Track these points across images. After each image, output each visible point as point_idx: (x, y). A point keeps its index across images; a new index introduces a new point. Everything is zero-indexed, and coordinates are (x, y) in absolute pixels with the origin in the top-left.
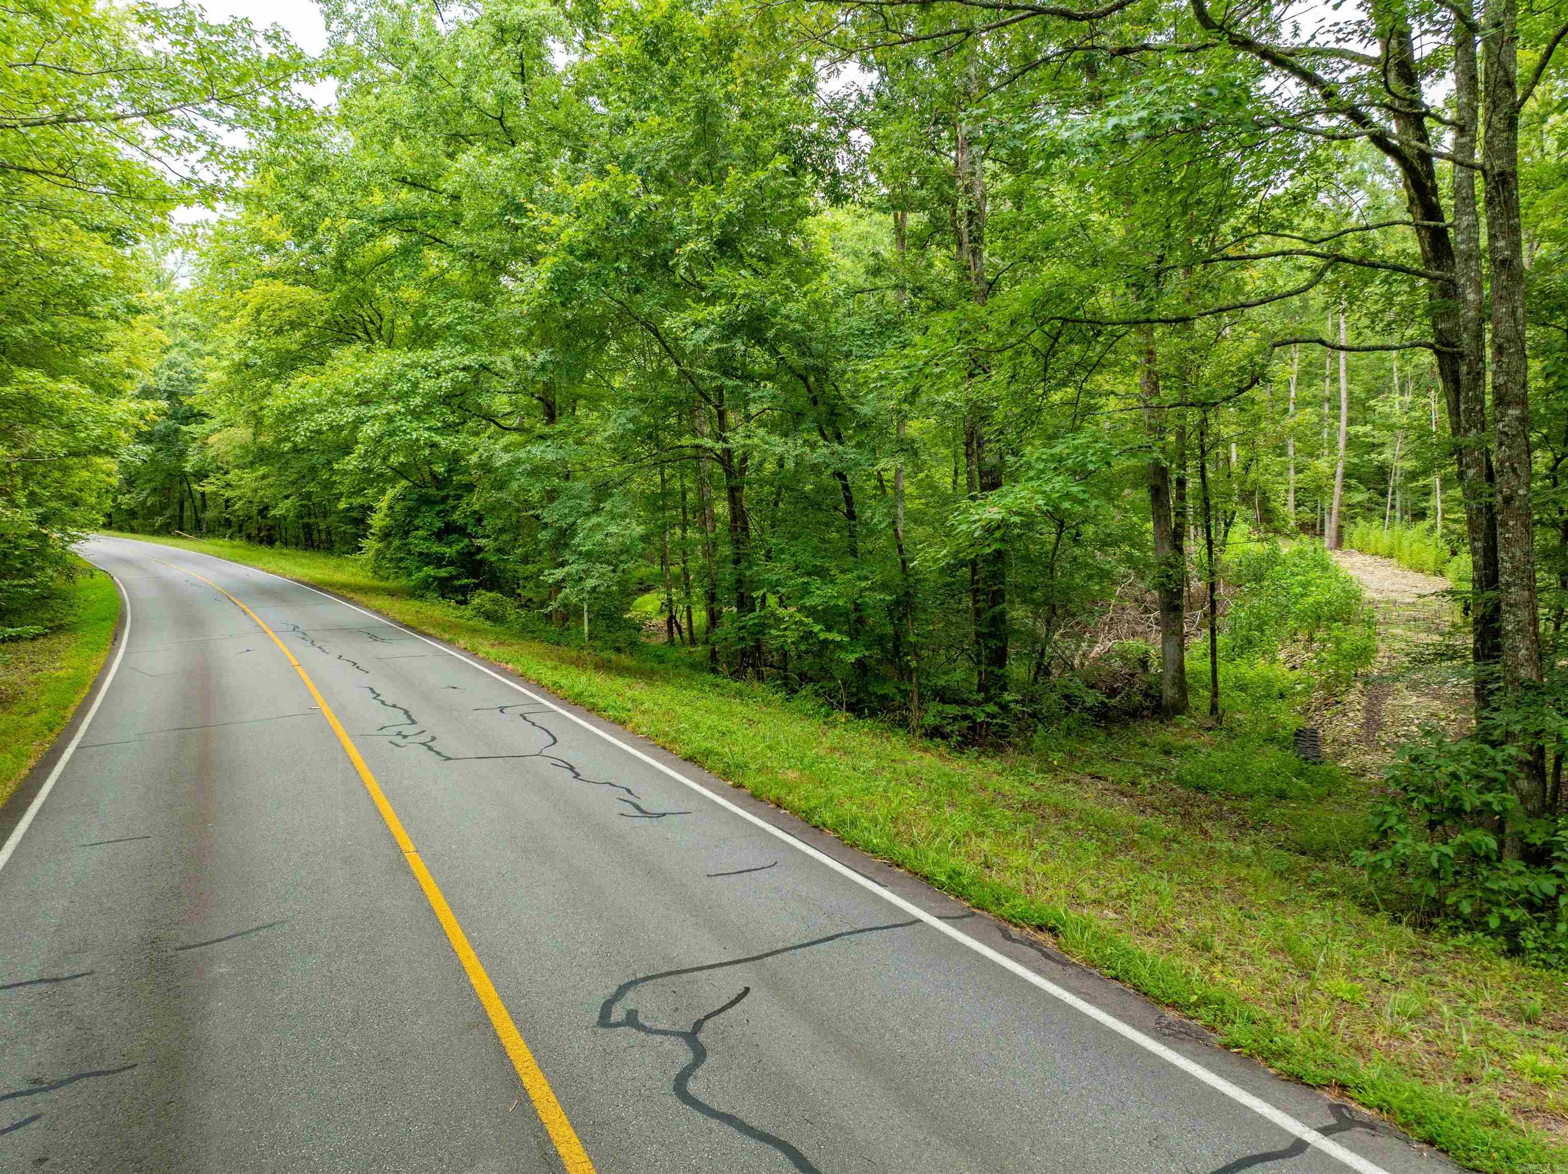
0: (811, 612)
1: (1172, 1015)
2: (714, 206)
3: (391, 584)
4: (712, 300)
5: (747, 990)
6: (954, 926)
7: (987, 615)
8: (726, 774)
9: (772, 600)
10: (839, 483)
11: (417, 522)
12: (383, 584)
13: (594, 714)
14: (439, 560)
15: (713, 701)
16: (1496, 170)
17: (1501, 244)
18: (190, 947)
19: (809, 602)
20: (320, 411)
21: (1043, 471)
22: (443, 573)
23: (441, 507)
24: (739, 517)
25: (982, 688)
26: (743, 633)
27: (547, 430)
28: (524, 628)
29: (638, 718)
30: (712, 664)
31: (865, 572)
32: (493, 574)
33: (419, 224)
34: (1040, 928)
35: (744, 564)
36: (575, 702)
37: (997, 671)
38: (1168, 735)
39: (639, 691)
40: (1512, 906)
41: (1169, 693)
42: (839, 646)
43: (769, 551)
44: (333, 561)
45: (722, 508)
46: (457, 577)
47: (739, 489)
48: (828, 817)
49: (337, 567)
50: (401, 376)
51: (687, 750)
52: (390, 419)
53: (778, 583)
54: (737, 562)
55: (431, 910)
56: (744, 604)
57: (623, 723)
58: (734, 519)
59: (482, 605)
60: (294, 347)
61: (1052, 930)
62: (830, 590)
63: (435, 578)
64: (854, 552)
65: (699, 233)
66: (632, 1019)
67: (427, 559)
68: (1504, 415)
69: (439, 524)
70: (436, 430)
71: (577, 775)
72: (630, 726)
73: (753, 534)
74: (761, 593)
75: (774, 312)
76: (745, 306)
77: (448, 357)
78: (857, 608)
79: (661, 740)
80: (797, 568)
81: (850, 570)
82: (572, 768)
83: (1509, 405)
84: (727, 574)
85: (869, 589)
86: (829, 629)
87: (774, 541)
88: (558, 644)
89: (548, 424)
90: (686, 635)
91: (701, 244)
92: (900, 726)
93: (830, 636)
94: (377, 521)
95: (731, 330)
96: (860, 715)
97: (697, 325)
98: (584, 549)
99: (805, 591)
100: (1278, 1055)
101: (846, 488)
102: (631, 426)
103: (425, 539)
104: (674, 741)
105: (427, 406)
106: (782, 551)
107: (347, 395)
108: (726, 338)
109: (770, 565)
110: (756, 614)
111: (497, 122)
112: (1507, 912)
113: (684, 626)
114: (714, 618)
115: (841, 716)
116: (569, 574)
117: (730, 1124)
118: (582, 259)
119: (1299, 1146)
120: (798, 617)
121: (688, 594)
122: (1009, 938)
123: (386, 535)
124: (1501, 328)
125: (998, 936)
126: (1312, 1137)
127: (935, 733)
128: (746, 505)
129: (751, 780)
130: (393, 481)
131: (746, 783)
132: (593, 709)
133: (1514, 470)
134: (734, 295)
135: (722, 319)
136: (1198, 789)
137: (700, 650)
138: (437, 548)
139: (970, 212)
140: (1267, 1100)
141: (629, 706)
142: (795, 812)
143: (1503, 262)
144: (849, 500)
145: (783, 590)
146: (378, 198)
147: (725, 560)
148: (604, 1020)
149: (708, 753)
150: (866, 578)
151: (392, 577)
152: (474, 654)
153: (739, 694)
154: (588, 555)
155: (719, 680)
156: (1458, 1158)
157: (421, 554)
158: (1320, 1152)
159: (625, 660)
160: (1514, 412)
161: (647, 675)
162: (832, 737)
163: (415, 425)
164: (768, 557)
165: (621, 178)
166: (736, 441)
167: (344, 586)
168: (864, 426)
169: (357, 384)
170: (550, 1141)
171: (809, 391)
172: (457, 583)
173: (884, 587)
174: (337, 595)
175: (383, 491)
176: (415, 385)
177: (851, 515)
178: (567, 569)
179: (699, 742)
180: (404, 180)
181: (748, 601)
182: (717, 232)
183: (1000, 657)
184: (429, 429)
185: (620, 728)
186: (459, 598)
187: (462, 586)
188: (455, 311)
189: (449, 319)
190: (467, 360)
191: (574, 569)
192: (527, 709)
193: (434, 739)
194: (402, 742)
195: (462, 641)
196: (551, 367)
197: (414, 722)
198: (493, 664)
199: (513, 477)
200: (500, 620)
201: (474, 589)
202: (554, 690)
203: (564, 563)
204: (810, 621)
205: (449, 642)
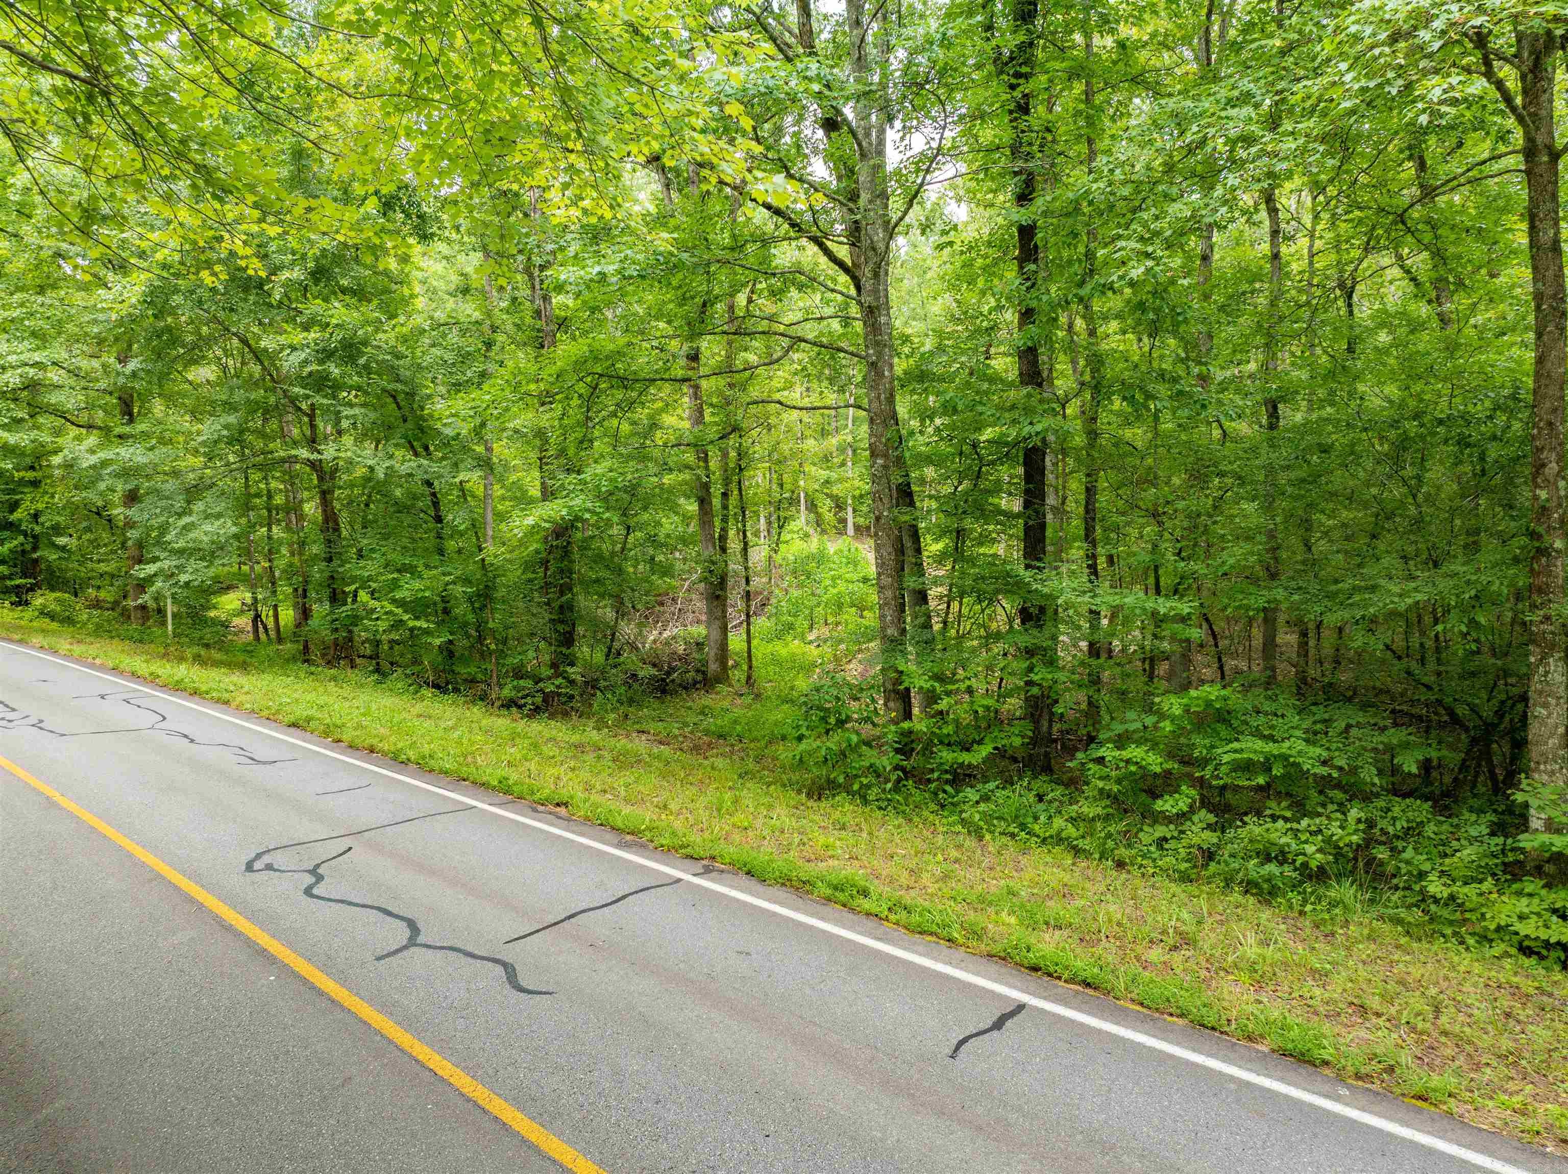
0: (401, 603)
1: (630, 837)
2: (309, 240)
4: (306, 328)
5: (351, 848)
6: (499, 808)
7: (556, 605)
8: (326, 734)
9: (363, 596)
10: (427, 491)
13: (197, 698)
15: (309, 682)
19: (398, 595)
21: (572, 492)
24: (330, 520)
25: (554, 666)
26: (337, 625)
27: (127, 429)
28: (98, 627)
29: (241, 698)
30: (305, 655)
31: (449, 569)
32: (50, 571)
34: (558, 805)
35: (336, 562)
36: (177, 688)
37: (564, 650)
38: (706, 700)
39: (236, 678)
41: (713, 668)
42: (427, 632)
43: (360, 550)
45: (311, 508)
46: (11, 576)
47: (331, 492)
48: (412, 754)
51: (292, 718)
53: (370, 578)
54: (330, 560)
56: (336, 598)
57: (227, 703)
58: (326, 520)
59: (45, 606)
61: (566, 805)
62: (417, 585)
64: (441, 552)
65: (293, 263)
66: (269, 867)
71: (192, 741)
72: (234, 705)
73: (344, 533)
74: (353, 587)
75: (365, 343)
76: (338, 336)
77: (15, 353)
78: (444, 600)
79: (265, 713)
80: (386, 566)
81: (436, 567)
82: (186, 736)
84: (317, 572)
85: (454, 583)
86: (417, 618)
87: (365, 541)
88: (141, 641)
89: (128, 424)
90: (272, 634)
91: (296, 274)
92: (482, 699)
93: (418, 624)
95: (326, 354)
96: (445, 691)
97: (294, 348)
98: (176, 546)
99: (395, 585)
100: (683, 847)
101: (434, 495)
102: (225, 432)
104: (278, 712)
106: (373, 550)
108: (321, 362)
109: (362, 563)
110: (349, 607)
113: (271, 625)
114: (305, 613)
115: (427, 692)
116: (162, 570)
117: (343, 903)
119: (678, 881)
120: (389, 607)
121: (274, 592)
122: (537, 811)
126: (687, 877)
127: (509, 704)
128: (337, 505)
129: (347, 735)
131: (344, 737)
132: (195, 693)
134: (328, 325)
135: (317, 344)
136: (720, 736)
137: (289, 647)
141: (232, 688)
142: (385, 754)
144: (436, 504)
145: (374, 585)
147: (315, 558)
148: (249, 867)
149: (309, 720)
150: (450, 574)
152: (55, 652)
153: (334, 679)
154: (181, 552)
155: (313, 669)
158: (688, 882)
159: (217, 655)
161: (244, 667)
162: (419, 708)
164: (360, 556)
166: (329, 452)
168: (446, 443)
171: (399, 408)
172: (10, 583)
173: (467, 581)
177: (439, 519)
178: (158, 564)
179: (300, 712)
181: (340, 596)
182: (311, 265)
183: (568, 639)
185: (225, 706)
186: (14, 599)
187: (18, 586)
188: (22, 305)
189: (16, 314)
190: (37, 357)
191: (166, 564)
192: (126, 696)
193: (41, 721)
194: (10, 725)
195: (37, 640)
196: (142, 375)
197: (13, 710)
198: (78, 661)
199: (100, 478)
200: (69, 621)
201: (31, 589)
202: (152, 680)
203: (155, 559)
204: (399, 611)
205: (20, 642)
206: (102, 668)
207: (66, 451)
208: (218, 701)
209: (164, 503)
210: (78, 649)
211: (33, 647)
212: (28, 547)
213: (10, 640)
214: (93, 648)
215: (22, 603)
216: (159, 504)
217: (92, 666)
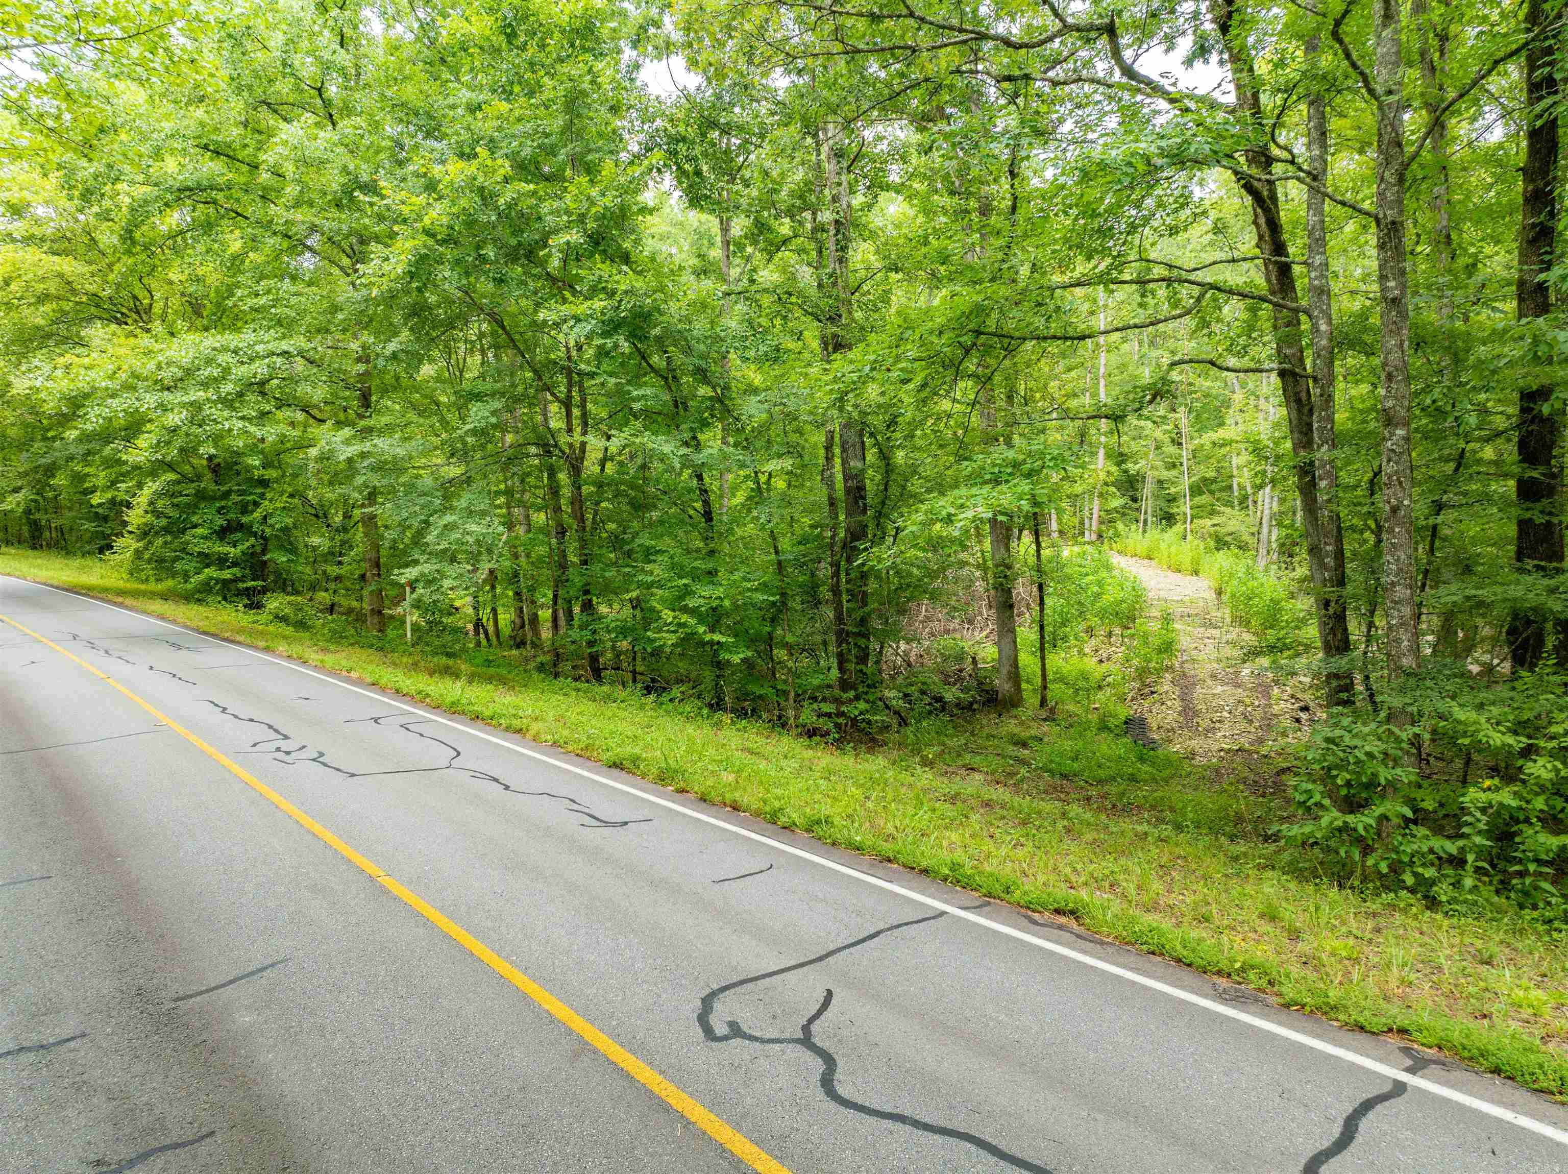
0: (694, 613)
1: (1223, 983)
2: (589, 198)
3: (153, 586)
4: (590, 295)
5: (830, 993)
6: (979, 915)
7: (858, 615)
8: (662, 780)
10: (696, 484)
11: (195, 519)
12: (143, 587)
13: (479, 722)
14: (222, 562)
16: (1389, 219)
17: (1392, 284)
18: (191, 996)
19: (691, 603)
20: (113, 396)
22: (227, 574)
23: (223, 503)
25: (853, 686)
28: (336, 633)
29: (533, 725)
32: (278, 575)
33: (220, 196)
34: (1058, 911)
36: (454, 710)
38: (1010, 726)
40: (1424, 865)
41: (1002, 684)
42: (724, 646)
44: (77, 562)
46: (243, 579)
48: (794, 817)
49: (82, 568)
50: (209, 361)
52: (196, 406)
54: (585, 562)
55: (447, 936)
57: (519, 731)
59: (279, 610)
60: (41, 322)
61: (1072, 912)
62: (715, 592)
63: (217, 581)
65: (568, 227)
66: (736, 1031)
67: (206, 559)
68: (1392, 434)
69: (220, 522)
70: (249, 420)
71: (507, 788)
72: (529, 736)
75: (657, 310)
76: (628, 302)
77: (262, 342)
79: (573, 748)
82: (496, 780)
83: (1397, 425)
86: (712, 631)
90: (493, 638)
91: (574, 237)
92: (778, 725)
93: (717, 637)
94: (136, 517)
95: (611, 327)
96: (743, 717)
97: (578, 320)
98: (437, 548)
99: (687, 592)
101: (704, 489)
102: (493, 420)
103: (205, 538)
104: (589, 747)
105: (241, 395)
107: (146, 379)
108: (606, 334)
111: (316, 93)
112: (1420, 870)
113: (491, 629)
115: (726, 718)
116: (423, 575)
117: (904, 1123)
118: (444, 242)
119: (1399, 1088)
120: (682, 617)
121: (494, 596)
122: (1035, 923)
123: (145, 533)
124: (1391, 358)
125: (1025, 922)
126: (1404, 1077)
130: (153, 474)
131: (687, 786)
133: (1400, 483)
134: (615, 291)
135: (603, 314)
136: (1064, 776)
138: (220, 548)
139: (837, 222)
140: (1347, 1049)
142: (758, 814)
143: (1394, 300)
144: (706, 501)
145: (655, 592)
146: (171, 165)
148: (710, 1034)
149: (635, 760)
150: (750, 580)
151: (152, 579)
152: (305, 663)
156: (1526, 1082)
157: (199, 553)
158: (1419, 1090)
160: (1400, 432)
163: (226, 414)
165: (489, 162)
167: (106, 590)
169: (159, 367)
170: (740, 1161)
172: (241, 585)
174: (102, 600)
175: (140, 486)
176: (227, 370)
177: (709, 516)
178: (419, 568)
179: (615, 748)
180: (206, 147)
182: (590, 226)
183: (863, 656)
184: (243, 418)
185: (518, 736)
186: (246, 601)
187: (247, 589)
188: (269, 292)
189: (262, 301)
190: (284, 346)
191: (426, 568)
192: (404, 720)
193: (321, 754)
194: (287, 758)
195: (282, 648)
196: (403, 356)
197: (286, 737)
198: (332, 673)
199: (356, 472)
200: (301, 625)
201: (264, 591)
202: (420, 699)
203: (416, 562)
204: (692, 621)
205: (267, 650)
206: (359, 682)
207: (323, 443)
208: (508, 729)
209: (422, 501)
210: (330, 660)
211: (280, 656)
212: (258, 549)
213: (256, 648)
214: (339, 658)
215: (257, 606)
216: (418, 501)
217: (349, 680)
